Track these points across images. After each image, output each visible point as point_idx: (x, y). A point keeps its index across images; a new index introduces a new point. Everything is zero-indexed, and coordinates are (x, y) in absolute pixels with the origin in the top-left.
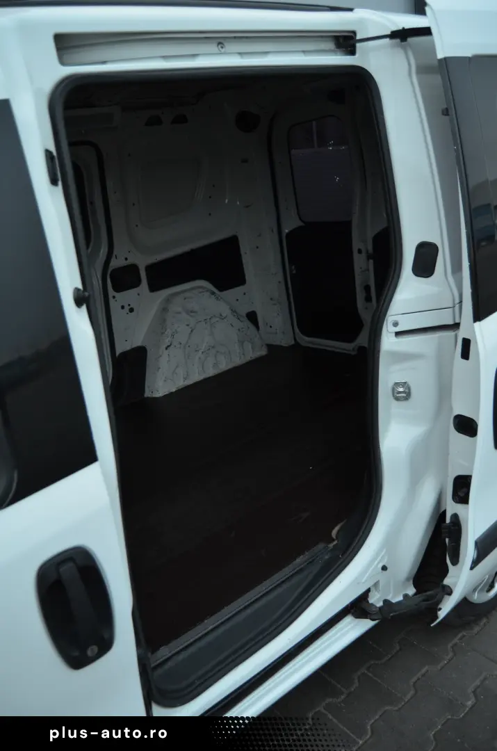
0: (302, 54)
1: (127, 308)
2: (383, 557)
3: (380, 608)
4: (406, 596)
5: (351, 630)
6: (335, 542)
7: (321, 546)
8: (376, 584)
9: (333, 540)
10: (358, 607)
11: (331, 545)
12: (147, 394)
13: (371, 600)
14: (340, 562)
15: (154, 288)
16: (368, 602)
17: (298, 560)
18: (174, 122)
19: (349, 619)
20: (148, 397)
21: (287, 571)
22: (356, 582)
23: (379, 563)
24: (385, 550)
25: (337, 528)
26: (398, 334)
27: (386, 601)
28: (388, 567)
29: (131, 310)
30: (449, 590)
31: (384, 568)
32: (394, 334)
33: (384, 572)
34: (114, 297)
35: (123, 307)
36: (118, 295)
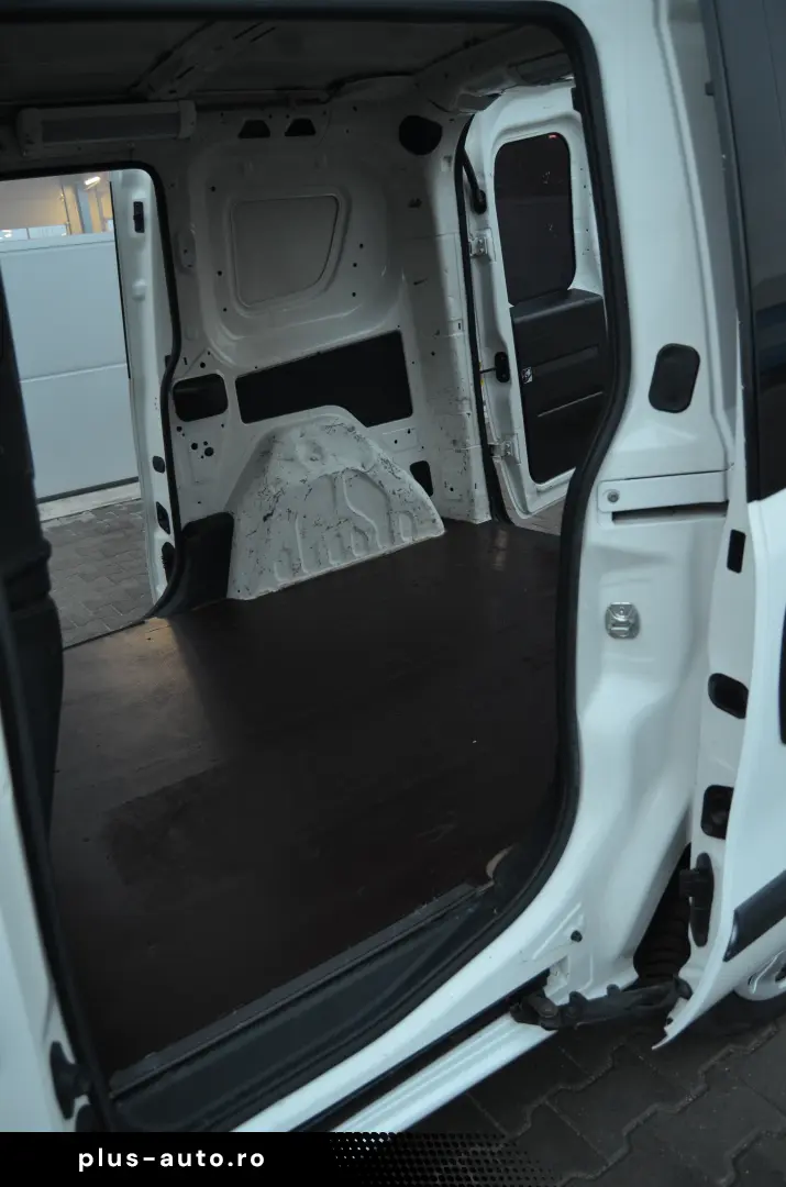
1: (202, 449)
2: (575, 916)
3: (563, 1009)
4: (612, 989)
5: (509, 1042)
6: (491, 884)
7: (461, 891)
8: (561, 963)
9: (489, 880)
10: (524, 1002)
11: (482, 889)
13: (549, 992)
14: (493, 921)
15: (249, 415)
16: (543, 995)
17: (417, 913)
19: (505, 1023)
20: (233, 600)
21: (395, 931)
22: (522, 957)
23: (565, 927)
24: (578, 906)
25: (498, 858)
26: (617, 516)
27: (575, 997)
28: (584, 936)
29: (209, 452)
30: (686, 990)
31: (576, 936)
32: (610, 516)
33: (576, 944)
34: (179, 429)
35: (195, 446)
36: (187, 426)
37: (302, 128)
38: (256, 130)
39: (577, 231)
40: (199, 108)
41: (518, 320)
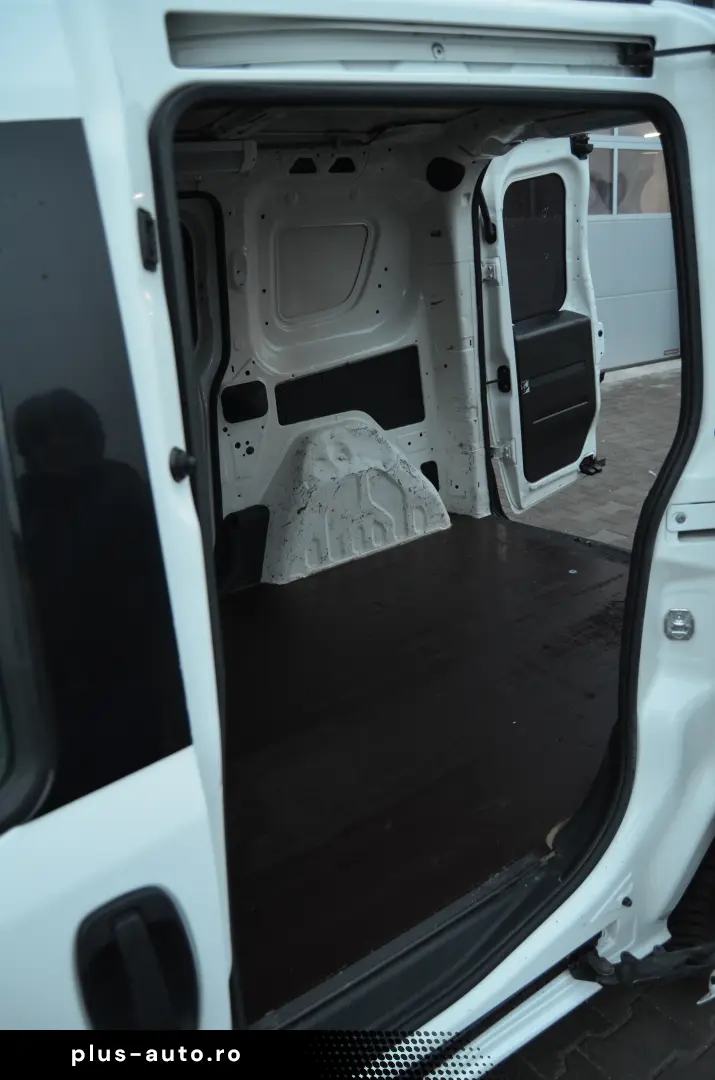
0: (564, 70)
1: (244, 446)
2: (626, 886)
3: (617, 967)
4: (656, 946)
5: (567, 996)
6: (552, 854)
7: (528, 859)
8: (611, 927)
9: (548, 851)
10: (581, 961)
11: (545, 860)
12: (265, 578)
13: (602, 950)
14: (557, 890)
15: (285, 418)
16: (596, 953)
17: (491, 882)
18: (333, 170)
19: (564, 979)
20: (266, 584)
21: (473, 898)
22: (583, 921)
23: (620, 893)
24: (630, 875)
25: (554, 831)
26: (682, 535)
27: (626, 956)
28: (634, 903)
29: (250, 451)
31: (627, 902)
32: (676, 535)
33: (626, 908)
34: (225, 430)
35: (238, 445)
36: (232, 427)
37: (344, 166)
38: (305, 167)
39: (569, 260)
40: (261, 147)
41: (519, 337)
